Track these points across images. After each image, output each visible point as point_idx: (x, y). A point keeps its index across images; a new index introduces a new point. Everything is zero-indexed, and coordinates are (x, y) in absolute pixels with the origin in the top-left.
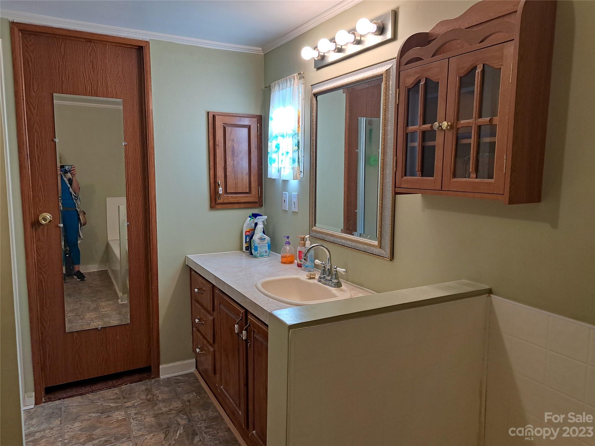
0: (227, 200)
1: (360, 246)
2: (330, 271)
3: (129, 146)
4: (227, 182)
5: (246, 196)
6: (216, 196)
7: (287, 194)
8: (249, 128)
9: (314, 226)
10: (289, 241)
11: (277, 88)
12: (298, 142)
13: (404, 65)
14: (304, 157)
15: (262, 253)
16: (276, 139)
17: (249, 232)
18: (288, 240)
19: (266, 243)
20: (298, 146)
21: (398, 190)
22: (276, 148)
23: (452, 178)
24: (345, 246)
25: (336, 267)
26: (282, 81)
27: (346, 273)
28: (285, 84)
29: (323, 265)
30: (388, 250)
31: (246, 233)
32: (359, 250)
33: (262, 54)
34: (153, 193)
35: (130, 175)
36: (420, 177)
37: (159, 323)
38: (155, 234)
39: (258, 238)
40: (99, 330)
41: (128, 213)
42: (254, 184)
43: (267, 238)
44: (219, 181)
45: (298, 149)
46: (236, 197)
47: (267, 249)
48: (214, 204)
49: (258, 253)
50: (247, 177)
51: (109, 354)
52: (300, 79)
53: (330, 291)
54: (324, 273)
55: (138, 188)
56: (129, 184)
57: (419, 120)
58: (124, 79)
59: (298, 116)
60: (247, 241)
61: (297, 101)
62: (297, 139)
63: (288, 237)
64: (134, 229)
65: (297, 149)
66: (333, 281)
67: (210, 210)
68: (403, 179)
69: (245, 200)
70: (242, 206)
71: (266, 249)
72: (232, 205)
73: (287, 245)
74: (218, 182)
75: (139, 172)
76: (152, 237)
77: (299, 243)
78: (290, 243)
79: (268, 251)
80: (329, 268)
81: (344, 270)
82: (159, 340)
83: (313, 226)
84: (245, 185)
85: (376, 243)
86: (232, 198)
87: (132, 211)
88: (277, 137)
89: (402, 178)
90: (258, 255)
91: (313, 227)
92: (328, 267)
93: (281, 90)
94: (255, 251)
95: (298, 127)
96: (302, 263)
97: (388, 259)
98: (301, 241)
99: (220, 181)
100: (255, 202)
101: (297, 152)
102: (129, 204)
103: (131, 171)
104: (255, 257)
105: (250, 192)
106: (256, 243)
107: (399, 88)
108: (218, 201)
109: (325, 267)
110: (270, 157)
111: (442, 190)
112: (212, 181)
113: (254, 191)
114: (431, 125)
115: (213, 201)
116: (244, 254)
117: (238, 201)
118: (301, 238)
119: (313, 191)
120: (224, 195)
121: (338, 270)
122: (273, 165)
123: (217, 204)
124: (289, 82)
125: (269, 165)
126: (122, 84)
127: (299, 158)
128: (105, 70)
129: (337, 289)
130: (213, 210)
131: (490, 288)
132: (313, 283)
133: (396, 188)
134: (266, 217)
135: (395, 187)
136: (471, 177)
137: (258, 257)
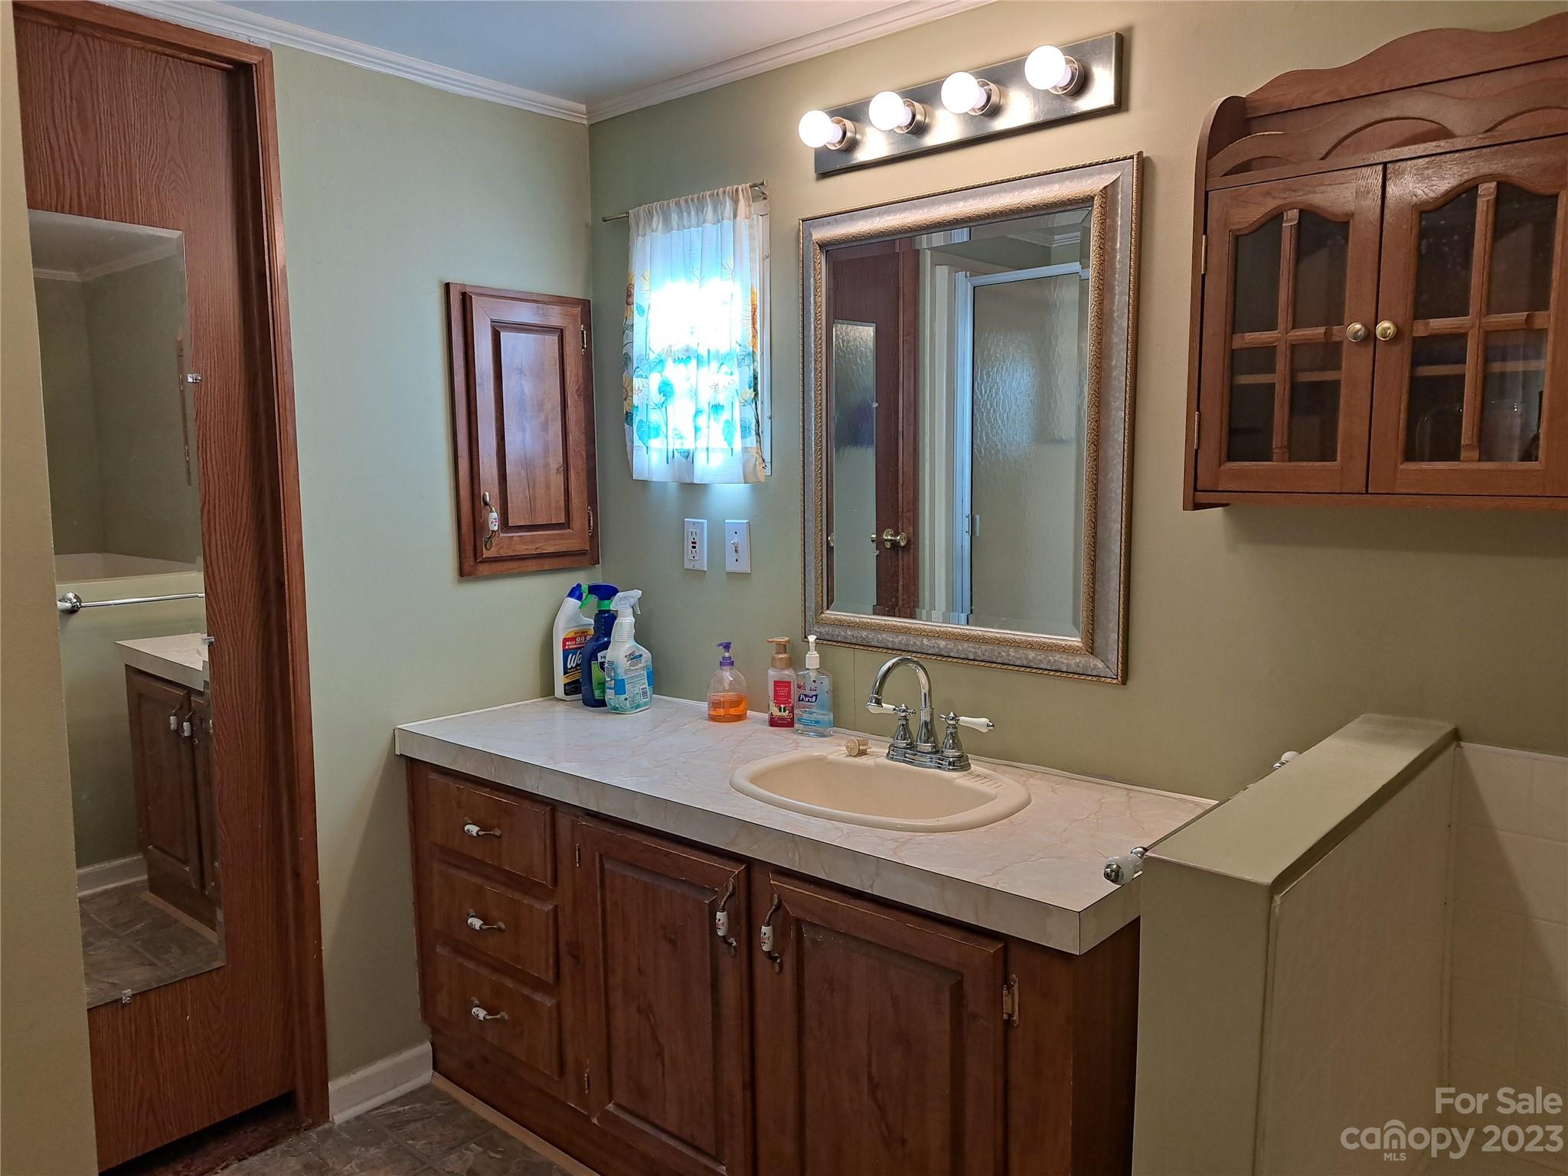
0: (508, 548)
1: (1004, 654)
2: (929, 727)
3: (207, 386)
4: (508, 495)
5: (559, 534)
6: (478, 539)
7: (702, 523)
8: (561, 332)
9: (825, 608)
10: (730, 658)
11: (657, 222)
12: (755, 378)
13: (1223, 176)
14: (771, 418)
15: (637, 696)
16: (659, 368)
17: (573, 639)
18: (727, 655)
19: (643, 668)
20: (755, 390)
21: (1202, 497)
22: (660, 393)
23: (1401, 464)
24: (949, 657)
25: (954, 714)
26: (683, 203)
27: (992, 728)
28: (693, 213)
29: (904, 714)
30: (1114, 657)
31: (564, 645)
32: (1004, 664)
33: (585, 122)
34: (295, 537)
35: (212, 481)
36: (1283, 461)
37: (323, 948)
38: (304, 669)
39: (626, 656)
40: (124, 1005)
41: (209, 607)
42: (578, 500)
43: (646, 654)
44: (487, 494)
45: (756, 395)
46: (533, 540)
47: (646, 685)
48: (472, 564)
49: (626, 699)
50: (558, 480)
51: (161, 1078)
52: (755, 199)
53: (950, 782)
54: (905, 734)
55: (238, 523)
56: (212, 510)
57: (1283, 317)
58: (186, 166)
59: (753, 305)
60: (569, 667)
61: (747, 264)
62: (752, 368)
63: (727, 646)
64: (229, 655)
65: (753, 394)
66: (945, 754)
67: (459, 582)
68: (1222, 468)
69: (557, 547)
70: (547, 564)
71: (643, 687)
72: (521, 563)
73: (725, 668)
74: (484, 495)
75: (242, 472)
76: (294, 677)
77: (773, 659)
78: (732, 663)
79: (649, 692)
80: (928, 720)
81: (984, 720)
82: (323, 1004)
83: (822, 608)
84: (556, 502)
85: (1076, 641)
86: (520, 543)
87: (223, 598)
88: (661, 362)
89: (1220, 466)
90: (628, 704)
91: (822, 613)
92: (925, 716)
93: (676, 228)
94: (616, 694)
95: (754, 336)
96: (784, 714)
97: (1115, 681)
98: (777, 653)
99: (489, 491)
100: (580, 553)
101: (754, 403)
102: (213, 574)
103: (215, 468)
104: (617, 710)
105: (567, 524)
106: (619, 671)
107: (1205, 233)
108: (486, 554)
109: (907, 720)
110: (641, 421)
111: (1367, 493)
112: (465, 492)
113: (578, 521)
114: (1326, 329)
115: (470, 553)
116: (560, 708)
117: (539, 551)
118: (779, 644)
119: (821, 512)
120: (501, 535)
121: (962, 721)
122: (655, 443)
123: (480, 562)
124: (710, 207)
125: (637, 442)
126: (181, 180)
127: (758, 422)
128: (124, 129)
129: (965, 776)
130: (469, 581)
131: (1454, 727)
132: (875, 765)
133: (1197, 493)
134: (638, 593)
135: (1195, 489)
136: (1462, 458)
137: (626, 711)
